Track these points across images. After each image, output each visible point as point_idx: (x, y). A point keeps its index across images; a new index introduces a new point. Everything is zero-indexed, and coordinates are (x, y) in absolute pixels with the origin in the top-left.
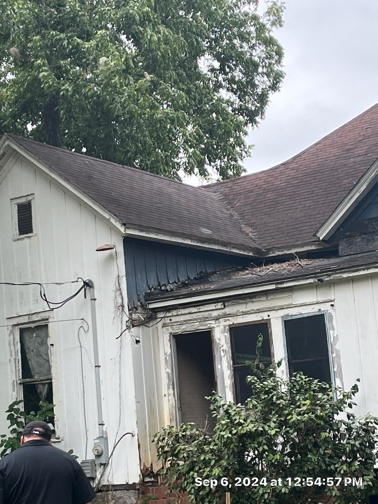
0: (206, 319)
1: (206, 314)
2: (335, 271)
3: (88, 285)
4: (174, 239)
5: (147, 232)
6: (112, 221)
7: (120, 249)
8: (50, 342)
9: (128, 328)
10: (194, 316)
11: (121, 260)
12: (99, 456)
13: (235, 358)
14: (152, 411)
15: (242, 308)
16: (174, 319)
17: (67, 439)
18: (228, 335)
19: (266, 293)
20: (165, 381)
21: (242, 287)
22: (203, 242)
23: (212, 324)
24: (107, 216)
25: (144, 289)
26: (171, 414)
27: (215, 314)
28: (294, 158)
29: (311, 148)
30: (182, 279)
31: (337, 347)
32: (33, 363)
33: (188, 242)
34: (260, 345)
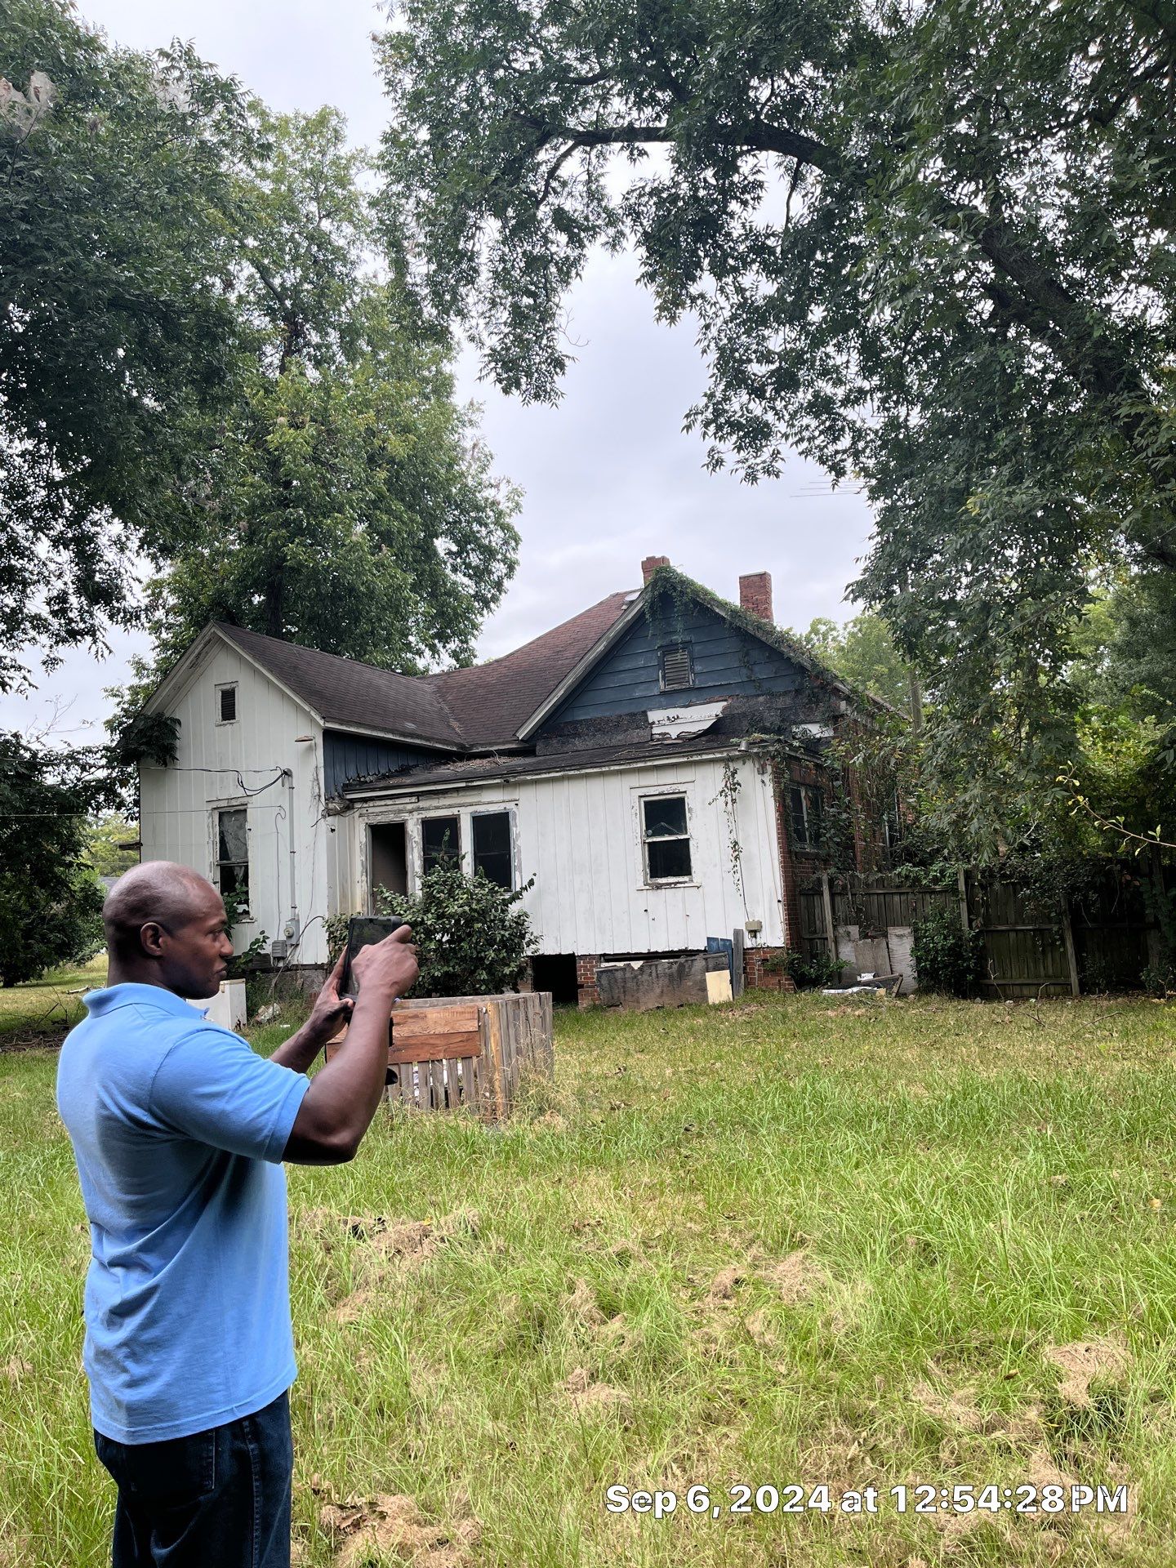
0: (400, 811)
1: (401, 807)
2: (520, 773)
3: (287, 773)
4: (375, 733)
5: (347, 725)
6: (313, 713)
7: (320, 741)
8: (247, 827)
9: (324, 817)
10: (390, 808)
11: (320, 751)
12: (290, 937)
13: (425, 850)
14: (344, 896)
15: (435, 803)
16: (370, 810)
17: (260, 921)
18: (420, 827)
19: (457, 790)
20: (358, 868)
21: (435, 783)
22: (405, 736)
23: (406, 816)
24: (307, 708)
25: (343, 780)
26: (363, 900)
27: (409, 807)
28: (508, 656)
29: (525, 647)
30: (383, 771)
31: (518, 843)
32: (231, 846)
33: (390, 736)
34: (446, 838)
